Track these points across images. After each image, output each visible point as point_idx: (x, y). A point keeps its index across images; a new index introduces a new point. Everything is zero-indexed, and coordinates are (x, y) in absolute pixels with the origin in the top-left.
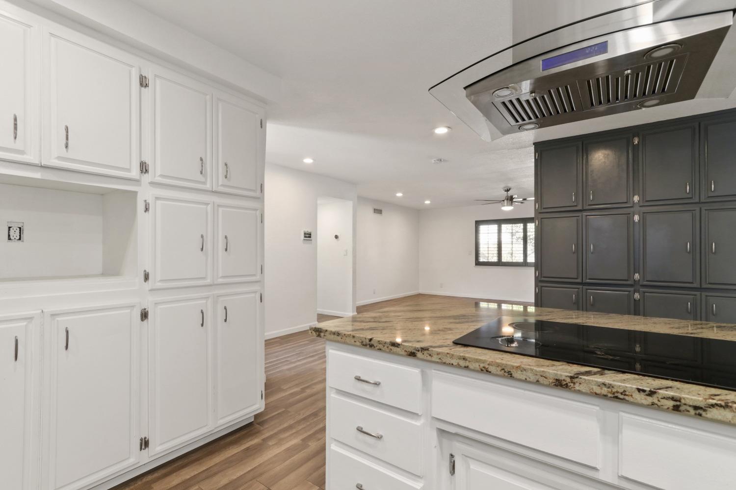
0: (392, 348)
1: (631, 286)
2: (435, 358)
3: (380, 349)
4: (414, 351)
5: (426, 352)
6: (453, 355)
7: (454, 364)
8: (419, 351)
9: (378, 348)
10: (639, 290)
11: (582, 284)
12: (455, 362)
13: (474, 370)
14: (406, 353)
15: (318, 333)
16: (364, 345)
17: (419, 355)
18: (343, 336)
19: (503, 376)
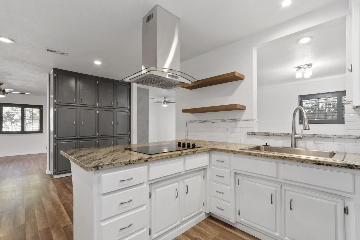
0: (139, 161)
1: (96, 138)
2: (154, 159)
3: (134, 163)
4: (147, 159)
5: (151, 158)
6: (159, 156)
7: (159, 159)
8: (149, 159)
9: (133, 163)
10: (98, 139)
11: (78, 139)
12: (159, 158)
13: (164, 159)
14: (144, 161)
15: (96, 168)
16: (126, 164)
17: (149, 160)
18: (114, 164)
19: (171, 158)
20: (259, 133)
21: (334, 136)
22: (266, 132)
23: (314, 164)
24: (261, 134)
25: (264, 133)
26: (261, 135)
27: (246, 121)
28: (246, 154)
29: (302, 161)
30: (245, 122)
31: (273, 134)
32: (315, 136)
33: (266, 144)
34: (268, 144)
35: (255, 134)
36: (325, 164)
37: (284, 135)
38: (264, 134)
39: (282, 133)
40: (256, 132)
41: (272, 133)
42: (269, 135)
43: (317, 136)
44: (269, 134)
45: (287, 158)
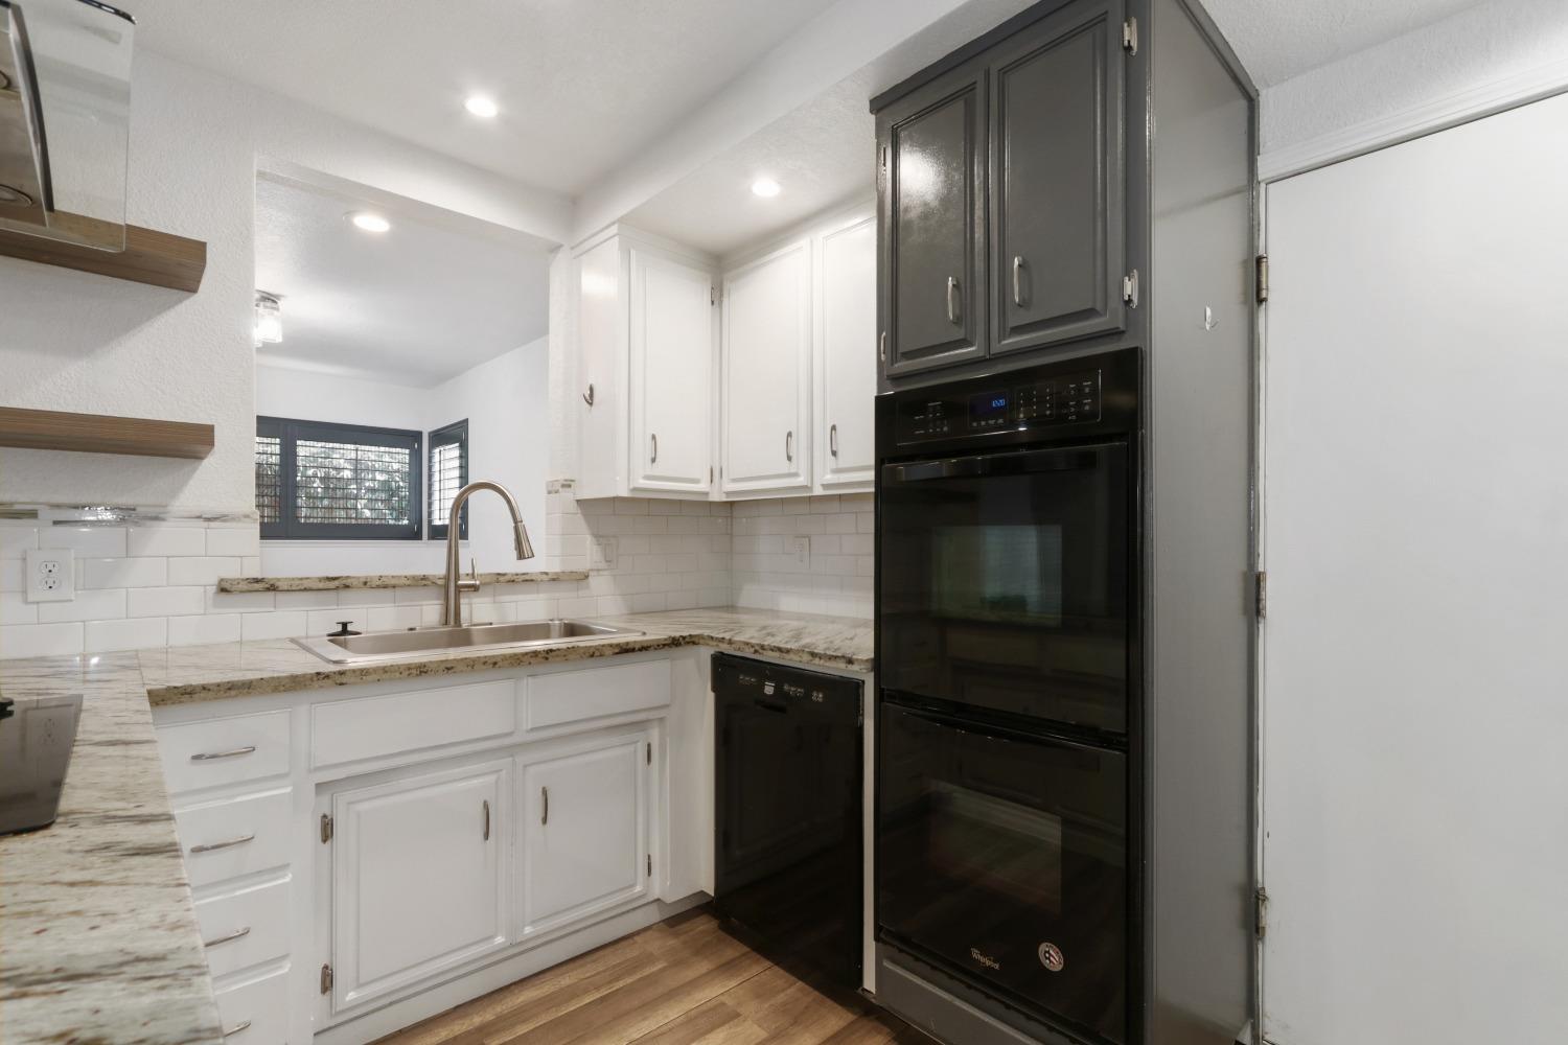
20: (300, 582)
21: (545, 577)
22: (331, 576)
23: (617, 653)
24: (306, 584)
25: (320, 580)
26: (305, 590)
27: (209, 520)
28: (407, 672)
29: (591, 651)
30: (206, 524)
31: (365, 583)
32: (501, 579)
33: (345, 625)
34: (350, 628)
35: (272, 588)
36: (637, 647)
37: (408, 582)
38: (321, 585)
39: (399, 577)
40: (279, 580)
41: (359, 578)
42: (347, 587)
43: (507, 578)
44: (348, 582)
45: (554, 653)
